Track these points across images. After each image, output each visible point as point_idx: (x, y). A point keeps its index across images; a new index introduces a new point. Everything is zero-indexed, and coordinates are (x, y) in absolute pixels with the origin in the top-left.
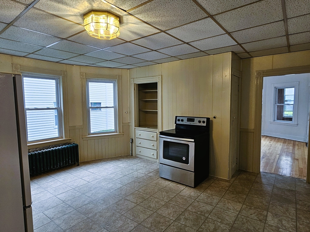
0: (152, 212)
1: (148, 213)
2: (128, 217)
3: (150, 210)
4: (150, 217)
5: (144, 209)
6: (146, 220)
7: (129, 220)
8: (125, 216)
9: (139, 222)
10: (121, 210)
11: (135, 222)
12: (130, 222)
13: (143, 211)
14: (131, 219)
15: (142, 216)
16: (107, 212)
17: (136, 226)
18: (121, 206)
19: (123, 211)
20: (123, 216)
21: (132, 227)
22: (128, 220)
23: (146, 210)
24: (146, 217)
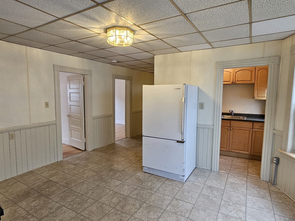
0: (82, 213)
1: (87, 212)
2: (108, 207)
3: (83, 216)
4: (85, 208)
5: (90, 217)
6: (90, 205)
7: (106, 203)
8: (110, 207)
9: (98, 203)
10: (116, 214)
11: (101, 202)
12: (105, 202)
13: (91, 214)
14: (104, 205)
15: (94, 208)
16: (130, 209)
17: (101, 199)
18: (117, 219)
19: (113, 212)
20: (113, 207)
21: (104, 198)
22: (108, 203)
23: (88, 216)
24: (90, 208)
